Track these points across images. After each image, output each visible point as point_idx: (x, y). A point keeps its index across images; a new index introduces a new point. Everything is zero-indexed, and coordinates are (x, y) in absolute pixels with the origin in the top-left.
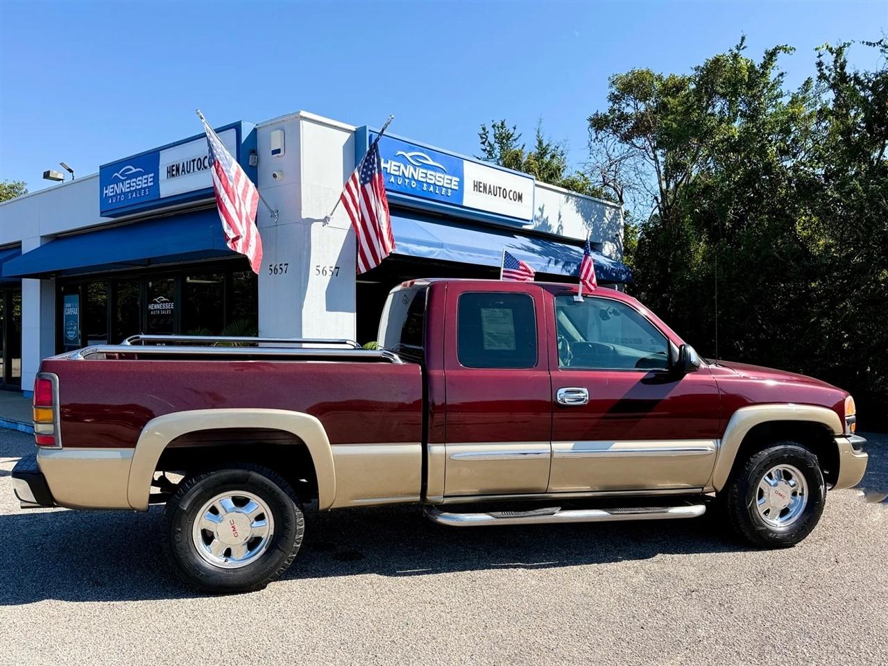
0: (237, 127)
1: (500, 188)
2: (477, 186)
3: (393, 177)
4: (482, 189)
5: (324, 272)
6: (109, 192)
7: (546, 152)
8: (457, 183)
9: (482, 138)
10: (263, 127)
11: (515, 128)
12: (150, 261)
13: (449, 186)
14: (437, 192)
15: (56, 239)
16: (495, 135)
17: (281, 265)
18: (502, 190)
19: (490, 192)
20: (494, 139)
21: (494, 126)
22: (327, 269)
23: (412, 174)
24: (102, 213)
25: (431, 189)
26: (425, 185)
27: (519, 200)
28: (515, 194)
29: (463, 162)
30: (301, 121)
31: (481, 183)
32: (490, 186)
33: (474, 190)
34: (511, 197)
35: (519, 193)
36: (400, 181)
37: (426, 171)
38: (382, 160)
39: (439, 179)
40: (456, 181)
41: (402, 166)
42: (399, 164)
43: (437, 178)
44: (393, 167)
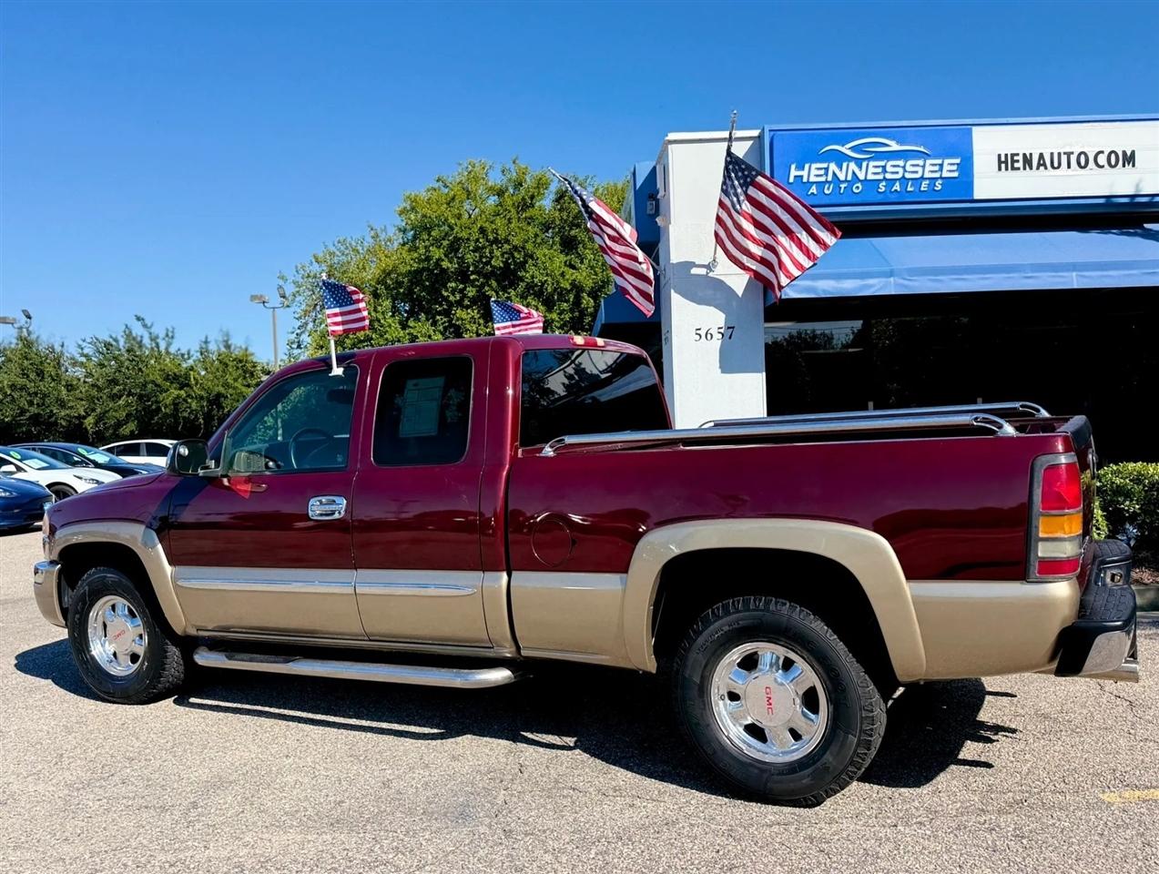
1: (1069, 154)
2: (1007, 162)
3: (814, 187)
4: (1020, 165)
5: (709, 336)
8: (955, 168)
13: (937, 175)
14: (909, 189)
17: (667, 333)
18: (1073, 158)
19: (1041, 164)
22: (714, 331)
23: (854, 173)
25: (897, 187)
26: (883, 184)
27: (1129, 164)
28: (1113, 156)
29: (971, 129)
30: (669, 146)
31: (1018, 155)
32: (1041, 156)
33: (1000, 169)
34: (1101, 163)
35: (1124, 153)
36: (828, 189)
37: (882, 163)
38: (793, 167)
39: (913, 168)
40: (954, 164)
41: (833, 167)
42: (825, 165)
43: (908, 168)
44: (813, 172)
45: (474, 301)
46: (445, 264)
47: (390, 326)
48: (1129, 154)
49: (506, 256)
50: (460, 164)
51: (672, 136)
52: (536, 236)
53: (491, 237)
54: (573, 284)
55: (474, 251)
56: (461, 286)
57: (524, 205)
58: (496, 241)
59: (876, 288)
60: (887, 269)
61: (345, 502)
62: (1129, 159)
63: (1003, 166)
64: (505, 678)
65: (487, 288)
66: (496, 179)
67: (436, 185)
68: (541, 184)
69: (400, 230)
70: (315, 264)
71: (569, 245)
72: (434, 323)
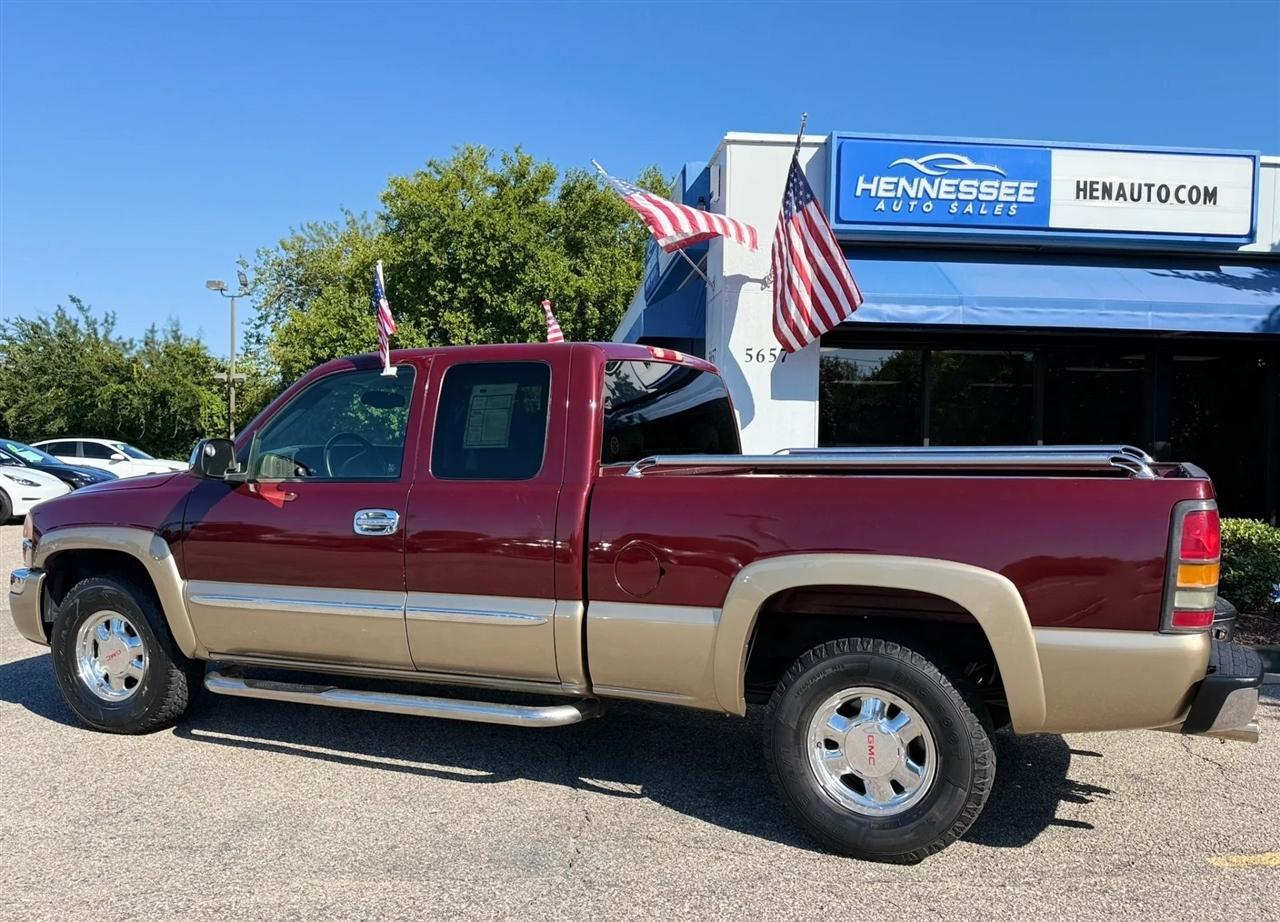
1: (1150, 186)
2: (1085, 190)
3: (882, 203)
4: (1098, 194)
5: (760, 358)
8: (1031, 192)
13: (1013, 199)
14: (982, 212)
17: (713, 351)
18: (1154, 191)
19: (1121, 194)
22: (766, 353)
23: (925, 191)
27: (1210, 201)
28: (1194, 192)
29: (1050, 152)
30: (728, 147)
31: (1097, 183)
32: (1121, 186)
33: (1078, 197)
34: (1182, 199)
35: (1206, 189)
36: (897, 205)
37: (955, 182)
38: (861, 179)
39: (988, 190)
40: (1030, 188)
41: (903, 182)
42: (895, 180)
43: (982, 189)
44: (882, 186)
45: (465, 303)
46: (434, 259)
47: (367, 325)
48: (1211, 190)
49: (503, 255)
50: (456, 149)
51: (731, 136)
52: (539, 234)
53: (487, 233)
54: (578, 291)
55: (466, 247)
56: (451, 285)
57: (527, 200)
58: (493, 237)
59: (944, 316)
60: (956, 296)
61: (398, 516)
62: (1211, 195)
63: (1082, 193)
64: (573, 717)
65: (480, 290)
66: (496, 168)
67: (427, 170)
68: (547, 177)
69: (382, 217)
70: (282, 251)
71: (574, 248)
72: (418, 325)
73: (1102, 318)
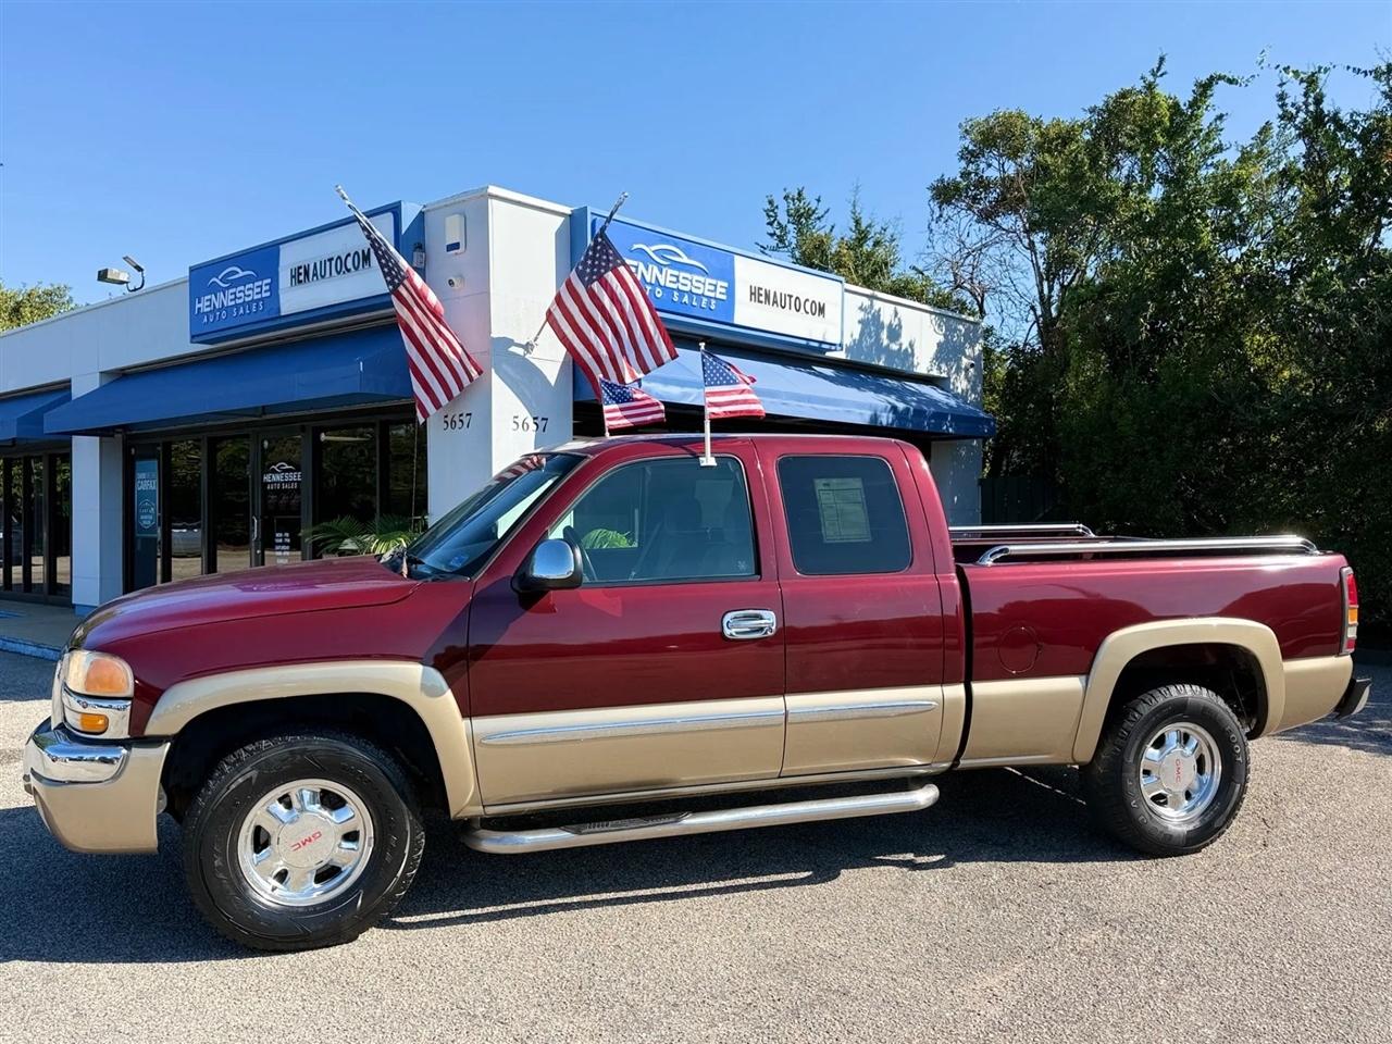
0: (395, 210)
1: (791, 296)
2: (755, 294)
4: (762, 298)
5: (526, 427)
6: (203, 305)
7: (866, 237)
8: (724, 291)
9: (769, 216)
10: (433, 210)
11: (819, 201)
12: (264, 410)
13: (712, 295)
14: (694, 303)
15: (123, 375)
16: (788, 211)
17: (461, 415)
18: (793, 299)
19: (775, 302)
20: (787, 218)
21: (786, 198)
22: (528, 421)
23: (657, 278)
24: (193, 337)
25: (686, 299)
26: (676, 293)
27: (820, 314)
28: (813, 306)
29: (733, 260)
30: (492, 202)
31: (762, 289)
32: (775, 294)
33: (751, 300)
34: (807, 309)
35: (820, 304)
37: (677, 273)
39: (697, 284)
40: (723, 287)
41: (642, 266)
42: (636, 263)
43: (694, 283)
51: (493, 189)
61: (773, 614)
63: (753, 296)
64: (932, 797)
73: (784, 407)
